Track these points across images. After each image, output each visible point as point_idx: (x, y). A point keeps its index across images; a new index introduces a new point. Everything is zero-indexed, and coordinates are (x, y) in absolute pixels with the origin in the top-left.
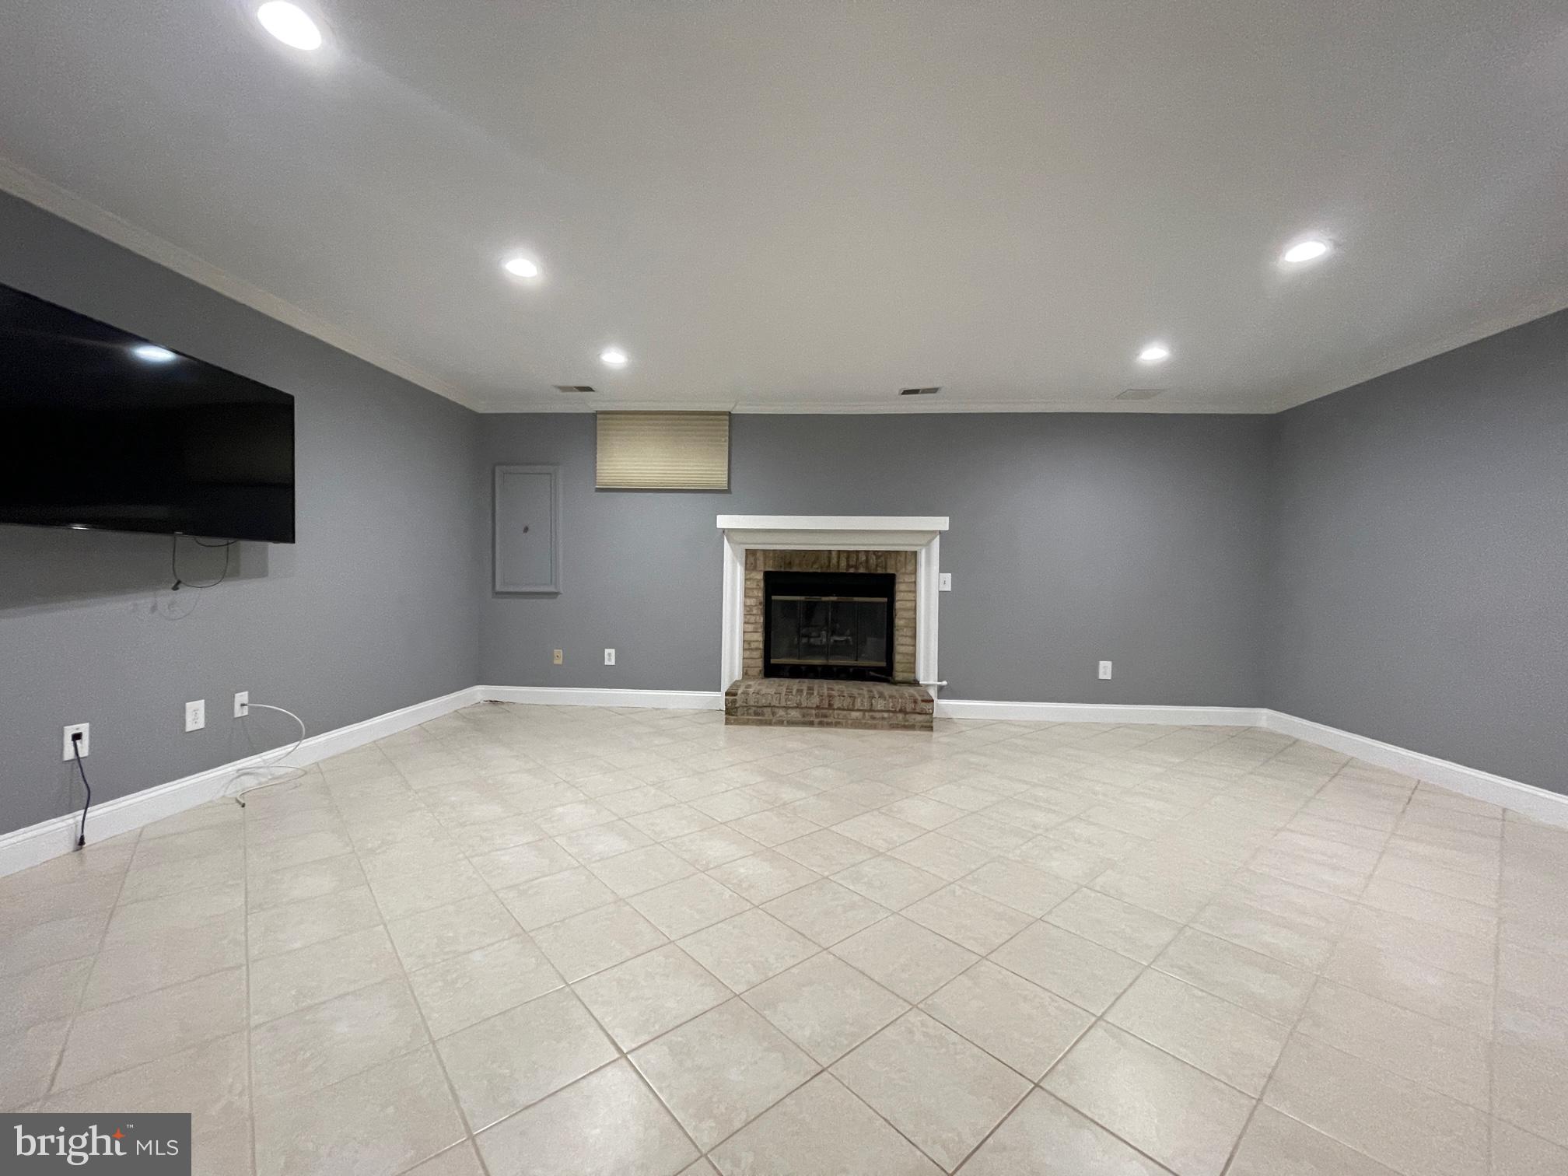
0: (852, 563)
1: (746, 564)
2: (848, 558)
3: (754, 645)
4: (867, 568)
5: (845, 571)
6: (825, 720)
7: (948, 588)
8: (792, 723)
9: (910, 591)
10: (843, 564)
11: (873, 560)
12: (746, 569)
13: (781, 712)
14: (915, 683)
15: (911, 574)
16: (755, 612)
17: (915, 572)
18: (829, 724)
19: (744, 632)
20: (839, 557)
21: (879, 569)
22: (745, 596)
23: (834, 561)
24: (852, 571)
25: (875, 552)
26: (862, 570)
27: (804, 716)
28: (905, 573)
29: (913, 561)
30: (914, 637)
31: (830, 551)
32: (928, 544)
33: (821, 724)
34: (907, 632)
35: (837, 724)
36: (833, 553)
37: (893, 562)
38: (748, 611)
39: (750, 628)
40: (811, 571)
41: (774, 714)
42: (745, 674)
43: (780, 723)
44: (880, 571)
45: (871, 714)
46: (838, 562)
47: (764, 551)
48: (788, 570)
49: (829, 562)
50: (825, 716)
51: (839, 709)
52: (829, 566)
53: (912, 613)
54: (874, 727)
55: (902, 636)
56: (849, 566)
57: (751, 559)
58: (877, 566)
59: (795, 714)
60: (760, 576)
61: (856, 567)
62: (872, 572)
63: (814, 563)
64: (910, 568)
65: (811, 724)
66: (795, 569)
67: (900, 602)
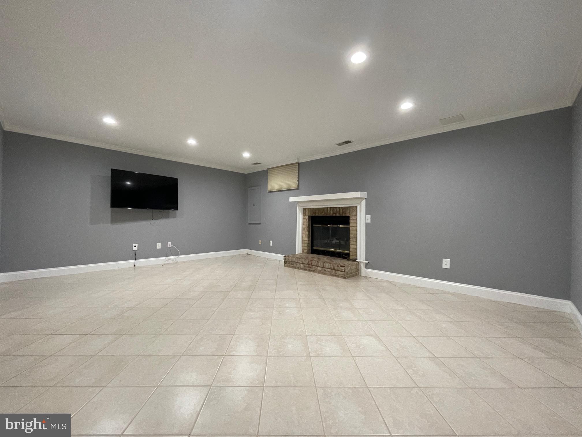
0: (335, 212)
1: (303, 213)
2: (333, 210)
3: (305, 242)
4: (339, 214)
5: (332, 215)
6: (310, 269)
7: (369, 221)
8: (301, 269)
9: (355, 223)
10: (332, 212)
11: (341, 211)
12: (303, 215)
13: (298, 265)
14: (355, 260)
15: (355, 216)
16: (305, 230)
17: (356, 215)
18: (311, 271)
19: (303, 237)
20: (330, 210)
21: (343, 214)
22: (303, 225)
23: (329, 211)
24: (334, 215)
25: (342, 207)
26: (338, 215)
27: (304, 267)
28: (353, 215)
29: (356, 210)
30: (356, 241)
31: (327, 208)
32: (360, 204)
33: (309, 270)
34: (354, 239)
35: (314, 271)
36: (329, 209)
37: (348, 211)
38: (303, 230)
39: (304, 235)
40: (322, 215)
41: (296, 265)
42: (303, 251)
43: (298, 268)
44: (344, 215)
45: (324, 269)
46: (330, 212)
47: (308, 209)
48: (315, 215)
49: (327, 212)
50: (310, 268)
51: (314, 265)
52: (327, 214)
53: (356, 231)
54: (325, 274)
55: (352, 241)
56: (333, 213)
57: (304, 211)
58: (343, 213)
59: (302, 265)
60: (307, 217)
61: (336, 214)
62: (341, 215)
63: (322, 212)
64: (354, 213)
65: (306, 270)
66: (317, 215)
67: (351, 227)
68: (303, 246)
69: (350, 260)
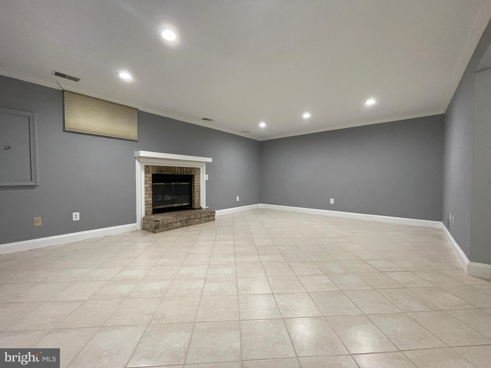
0: (182, 171)
1: (145, 171)
2: (181, 169)
3: (149, 202)
4: (186, 173)
5: (180, 174)
6: (188, 224)
7: (207, 179)
8: (178, 227)
9: (198, 180)
10: (179, 171)
11: (188, 171)
12: (145, 173)
13: (174, 224)
14: (201, 208)
15: (198, 175)
16: (149, 189)
18: (189, 225)
19: (145, 198)
20: (178, 169)
21: (190, 173)
22: (145, 184)
23: (177, 170)
24: (182, 174)
25: (189, 168)
26: (185, 174)
27: (182, 224)
28: (197, 175)
29: (199, 171)
30: (199, 194)
31: (175, 167)
32: (203, 166)
33: (187, 225)
34: (198, 193)
35: (191, 224)
36: (176, 168)
37: (194, 171)
38: (146, 190)
39: (147, 196)
40: (169, 174)
41: (172, 225)
42: (146, 214)
43: (174, 228)
44: (190, 174)
45: (200, 219)
46: (178, 171)
47: (152, 166)
48: (161, 173)
49: (175, 170)
50: (188, 223)
51: (192, 219)
52: (175, 172)
53: (199, 187)
54: (201, 223)
55: (196, 194)
56: (181, 172)
57: (147, 169)
58: (189, 172)
59: (179, 224)
60: (151, 176)
61: (184, 173)
62: (188, 174)
63: (170, 171)
64: (198, 173)
65: (184, 226)
66: (164, 173)
67: (196, 184)
68: (145, 208)
69: (194, 209)
